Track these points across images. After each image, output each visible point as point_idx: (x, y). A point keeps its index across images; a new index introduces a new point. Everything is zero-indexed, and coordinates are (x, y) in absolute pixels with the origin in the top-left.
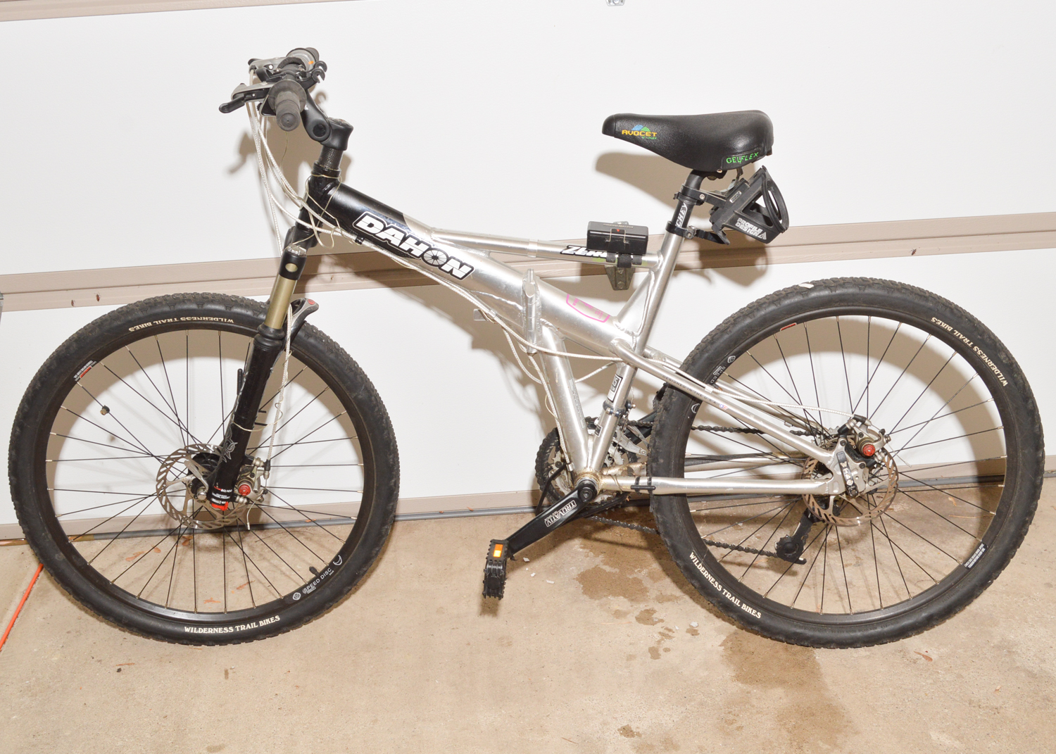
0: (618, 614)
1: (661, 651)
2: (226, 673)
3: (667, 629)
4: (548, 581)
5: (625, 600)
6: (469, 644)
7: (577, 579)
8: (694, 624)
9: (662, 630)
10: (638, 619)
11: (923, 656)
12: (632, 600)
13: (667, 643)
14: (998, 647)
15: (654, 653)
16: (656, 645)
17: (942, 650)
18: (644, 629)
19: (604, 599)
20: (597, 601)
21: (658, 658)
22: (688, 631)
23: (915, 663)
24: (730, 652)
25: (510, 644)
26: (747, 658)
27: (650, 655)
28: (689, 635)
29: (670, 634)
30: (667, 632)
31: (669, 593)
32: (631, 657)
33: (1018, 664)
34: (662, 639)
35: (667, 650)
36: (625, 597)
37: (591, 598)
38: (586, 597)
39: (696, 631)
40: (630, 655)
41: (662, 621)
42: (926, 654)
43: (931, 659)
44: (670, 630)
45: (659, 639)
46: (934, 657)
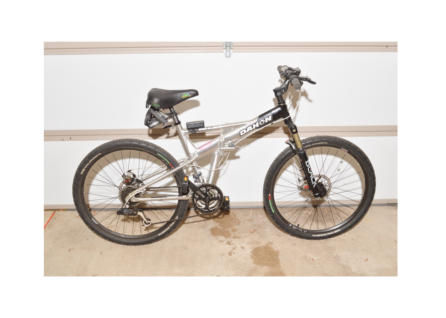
0: (221, 241)
1: (232, 253)
2: (101, 252)
3: (235, 246)
4: (201, 230)
5: (224, 237)
6: (175, 248)
7: (210, 230)
8: (243, 245)
9: (233, 247)
10: (227, 244)
11: (312, 259)
12: (226, 237)
13: (234, 251)
14: (335, 257)
15: (230, 254)
16: (231, 251)
17: (317, 257)
18: (228, 246)
19: (217, 236)
20: (215, 237)
21: (231, 255)
22: (241, 248)
23: (309, 261)
24: (253, 255)
25: (187, 249)
26: (258, 257)
27: (229, 254)
28: (242, 249)
29: (236, 248)
30: (235, 248)
31: (237, 236)
32: (223, 255)
33: (340, 263)
34: (233, 250)
35: (234, 253)
36: (224, 236)
37: (214, 236)
38: (212, 236)
39: (244, 248)
40: (223, 254)
41: (234, 244)
42: (312, 258)
43: (314, 260)
44: (236, 247)
45: (232, 249)
46: (315, 259)
